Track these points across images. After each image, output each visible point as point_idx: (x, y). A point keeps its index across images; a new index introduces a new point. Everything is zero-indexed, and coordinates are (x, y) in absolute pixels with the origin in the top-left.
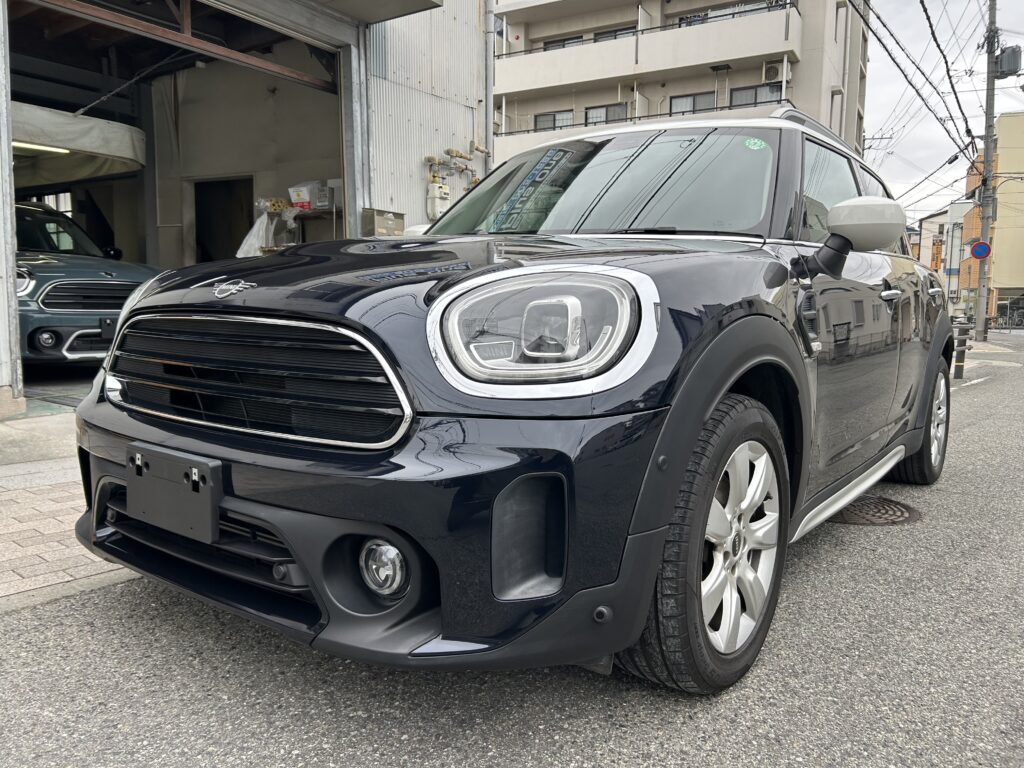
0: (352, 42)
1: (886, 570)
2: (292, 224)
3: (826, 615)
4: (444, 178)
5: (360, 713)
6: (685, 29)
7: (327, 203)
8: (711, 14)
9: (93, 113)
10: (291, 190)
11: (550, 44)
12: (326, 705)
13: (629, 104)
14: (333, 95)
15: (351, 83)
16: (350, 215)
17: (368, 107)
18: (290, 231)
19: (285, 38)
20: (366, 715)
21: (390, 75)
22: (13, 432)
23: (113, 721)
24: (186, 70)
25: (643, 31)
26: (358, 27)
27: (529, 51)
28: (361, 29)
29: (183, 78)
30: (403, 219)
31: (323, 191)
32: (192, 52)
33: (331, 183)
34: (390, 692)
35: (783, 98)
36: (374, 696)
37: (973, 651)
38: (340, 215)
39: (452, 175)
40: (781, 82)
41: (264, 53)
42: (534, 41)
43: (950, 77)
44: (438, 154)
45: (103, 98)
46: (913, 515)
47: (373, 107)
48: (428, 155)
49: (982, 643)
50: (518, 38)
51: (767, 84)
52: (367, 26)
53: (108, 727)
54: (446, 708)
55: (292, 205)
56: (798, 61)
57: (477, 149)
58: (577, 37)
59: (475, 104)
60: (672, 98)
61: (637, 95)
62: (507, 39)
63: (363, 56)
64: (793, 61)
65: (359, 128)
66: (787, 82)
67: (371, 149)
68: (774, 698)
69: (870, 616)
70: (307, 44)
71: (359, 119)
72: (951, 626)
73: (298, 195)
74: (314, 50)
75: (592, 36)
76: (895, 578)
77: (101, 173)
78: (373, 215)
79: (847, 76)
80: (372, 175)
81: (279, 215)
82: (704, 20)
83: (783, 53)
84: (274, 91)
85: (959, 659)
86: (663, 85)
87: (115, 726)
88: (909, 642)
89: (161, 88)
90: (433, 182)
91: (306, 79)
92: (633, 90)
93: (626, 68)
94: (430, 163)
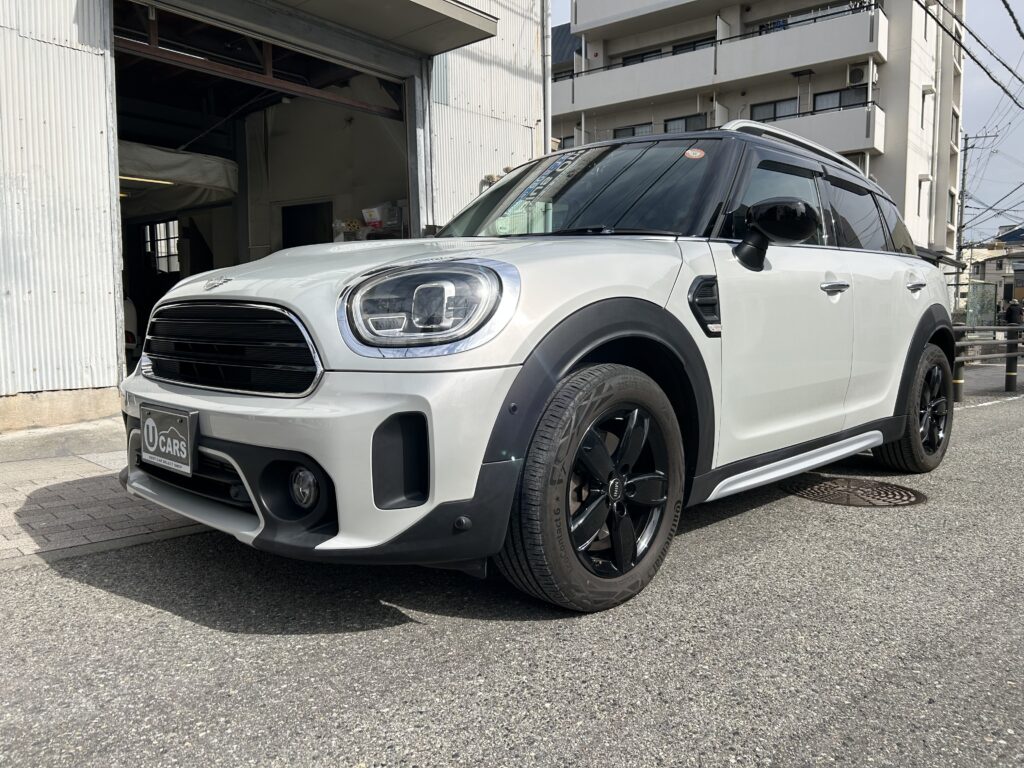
0: (416, 74)
6: (765, 37)
7: (396, 222)
8: (791, 20)
9: (193, 148)
10: (364, 211)
11: (629, 59)
13: (708, 114)
14: (401, 123)
15: (415, 111)
17: (431, 132)
19: (357, 73)
21: (451, 101)
24: (274, 107)
25: (721, 41)
26: (420, 59)
27: (608, 67)
28: (424, 61)
31: (393, 210)
32: (276, 91)
33: (400, 203)
35: (870, 100)
40: (867, 84)
41: (342, 87)
42: (612, 58)
44: (497, 172)
45: (201, 135)
46: (920, 498)
47: (435, 132)
48: (488, 174)
50: (596, 55)
51: (852, 88)
52: (429, 58)
55: (364, 224)
56: (884, 62)
58: (656, 52)
59: (533, 124)
60: (752, 105)
61: (717, 106)
62: (586, 57)
63: (426, 85)
64: (880, 63)
65: (422, 151)
66: (873, 83)
67: (434, 170)
70: (379, 79)
71: (422, 143)
73: (371, 215)
74: (382, 82)
75: (670, 49)
77: (201, 202)
79: (940, 75)
80: (435, 194)
81: (354, 234)
82: (785, 26)
83: (867, 55)
84: (350, 121)
86: (743, 94)
89: (252, 125)
91: (375, 109)
92: (712, 100)
93: (705, 79)
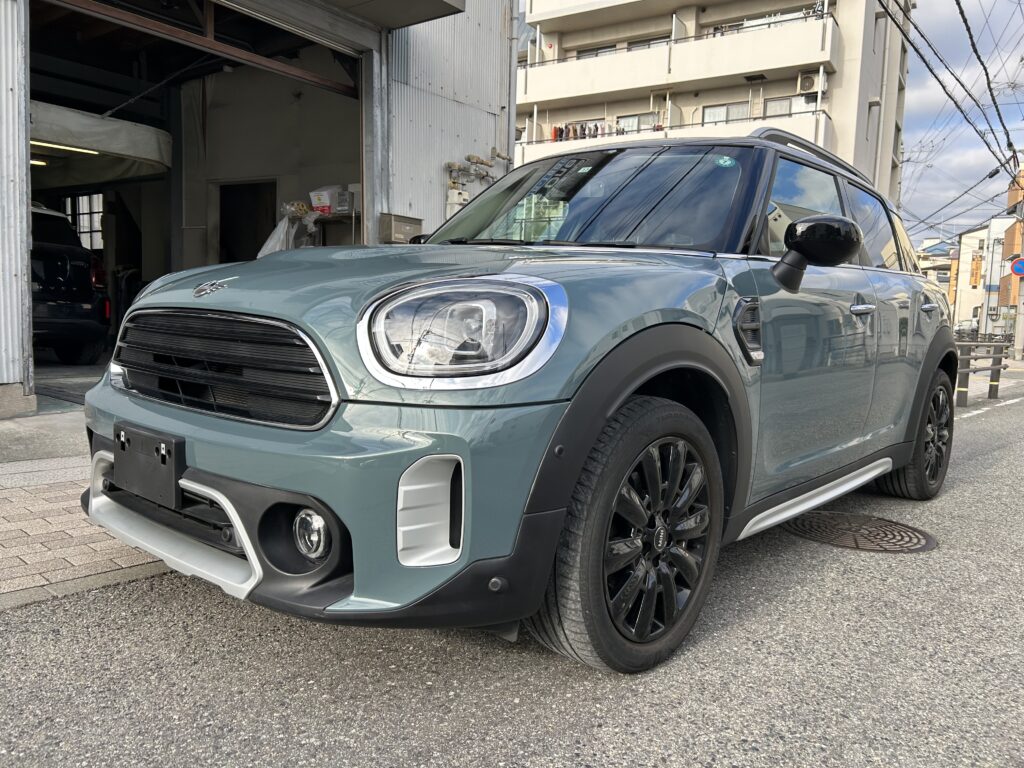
0: (374, 46)
1: (895, 602)
2: (312, 228)
3: (823, 650)
4: (464, 185)
5: (313, 740)
6: (719, 38)
7: (346, 208)
8: (747, 23)
9: (120, 115)
10: (312, 194)
11: (583, 52)
12: (279, 730)
13: (661, 113)
14: (356, 100)
15: (373, 88)
16: (368, 219)
17: (389, 112)
18: (310, 235)
19: (311, 43)
20: (318, 743)
21: (412, 81)
22: (21, 430)
23: (56, 738)
24: (215, 74)
25: (676, 40)
26: (380, 32)
27: (562, 59)
28: (384, 35)
29: (211, 83)
30: (420, 224)
31: (344, 195)
32: (218, 57)
33: (352, 188)
34: (349, 718)
35: (818, 109)
36: (331, 722)
37: (981, 697)
38: (359, 219)
39: (472, 181)
40: (817, 92)
41: (291, 58)
42: (567, 51)
43: (991, 90)
44: (458, 159)
45: (132, 101)
46: (930, 543)
47: (394, 112)
48: (447, 160)
49: (990, 688)
50: (551, 47)
51: (802, 95)
52: (390, 31)
53: (51, 745)
54: (404, 739)
55: (312, 208)
56: (834, 72)
57: (498, 156)
58: (611, 46)
59: (497, 111)
60: (704, 108)
61: (669, 103)
62: (540, 48)
63: (384, 61)
64: (830, 72)
65: (379, 133)
66: (823, 93)
67: (391, 155)
68: (756, 741)
69: (873, 654)
70: (331, 49)
71: (379, 124)
72: (958, 668)
73: (320, 200)
74: (337, 54)
75: (625, 45)
76: (905, 613)
77: (130, 175)
78: (391, 220)
79: (884, 87)
80: (391, 180)
81: (300, 219)
82: (740, 29)
83: (821, 63)
84: (298, 95)
85: (964, 705)
86: (696, 96)
87: (57, 744)
88: (911, 684)
89: (189, 92)
90: (452, 188)
91: (328, 84)
92: (665, 99)
93: (659, 78)
94: (449, 169)
